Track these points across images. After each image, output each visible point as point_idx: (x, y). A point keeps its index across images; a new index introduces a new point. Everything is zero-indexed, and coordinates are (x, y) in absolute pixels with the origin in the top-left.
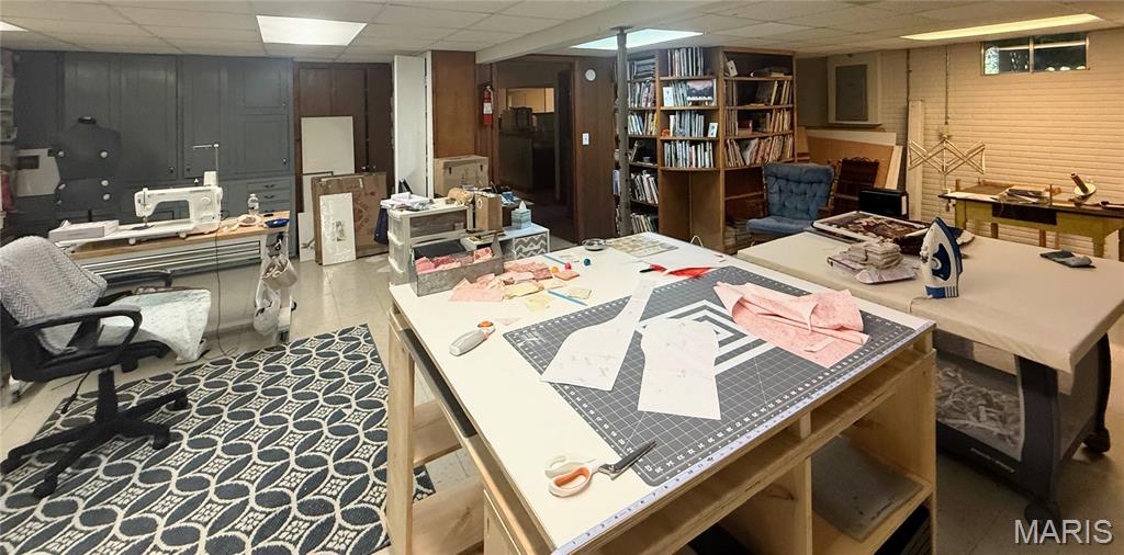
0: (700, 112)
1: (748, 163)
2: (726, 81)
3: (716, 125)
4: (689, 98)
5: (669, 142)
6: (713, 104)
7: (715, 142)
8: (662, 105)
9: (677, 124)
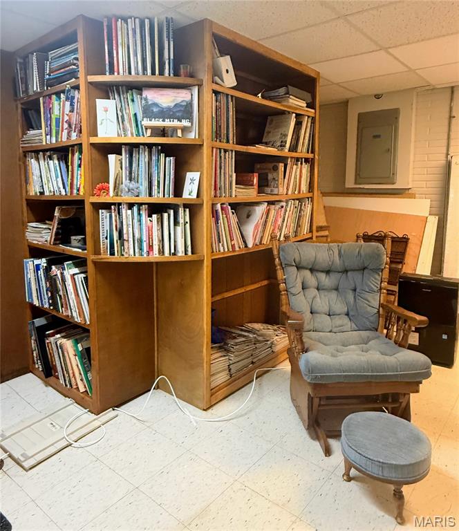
0: (167, 150)
1: (250, 245)
2: (216, 93)
3: (196, 175)
4: (146, 122)
5: (107, 206)
6: (192, 136)
7: (194, 208)
8: (94, 132)
9: (125, 173)
